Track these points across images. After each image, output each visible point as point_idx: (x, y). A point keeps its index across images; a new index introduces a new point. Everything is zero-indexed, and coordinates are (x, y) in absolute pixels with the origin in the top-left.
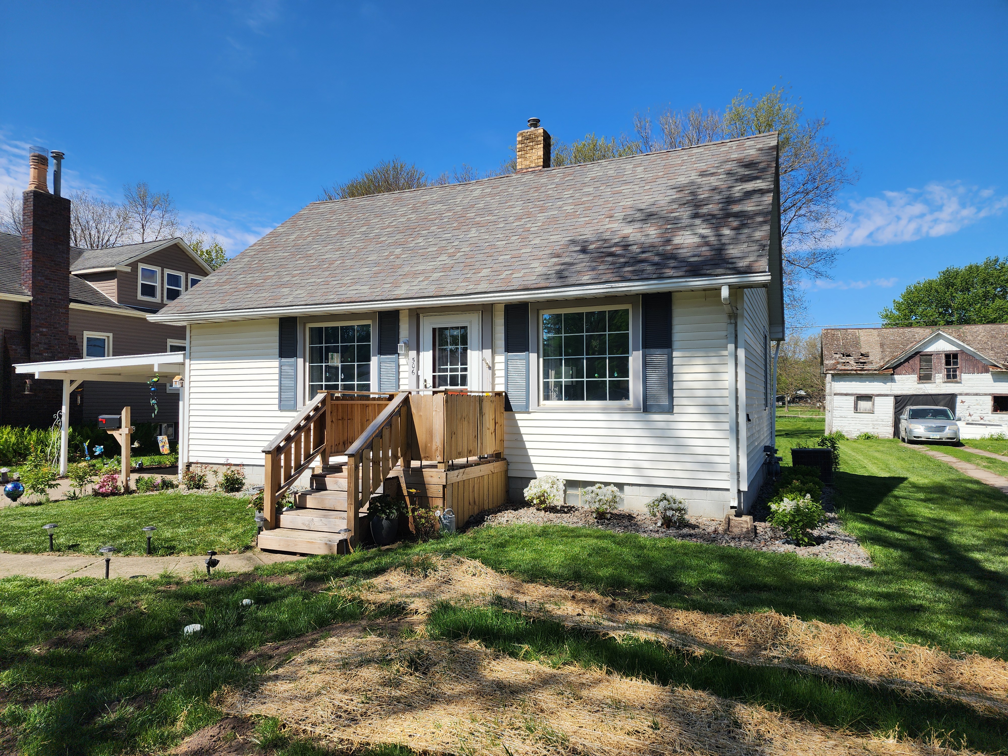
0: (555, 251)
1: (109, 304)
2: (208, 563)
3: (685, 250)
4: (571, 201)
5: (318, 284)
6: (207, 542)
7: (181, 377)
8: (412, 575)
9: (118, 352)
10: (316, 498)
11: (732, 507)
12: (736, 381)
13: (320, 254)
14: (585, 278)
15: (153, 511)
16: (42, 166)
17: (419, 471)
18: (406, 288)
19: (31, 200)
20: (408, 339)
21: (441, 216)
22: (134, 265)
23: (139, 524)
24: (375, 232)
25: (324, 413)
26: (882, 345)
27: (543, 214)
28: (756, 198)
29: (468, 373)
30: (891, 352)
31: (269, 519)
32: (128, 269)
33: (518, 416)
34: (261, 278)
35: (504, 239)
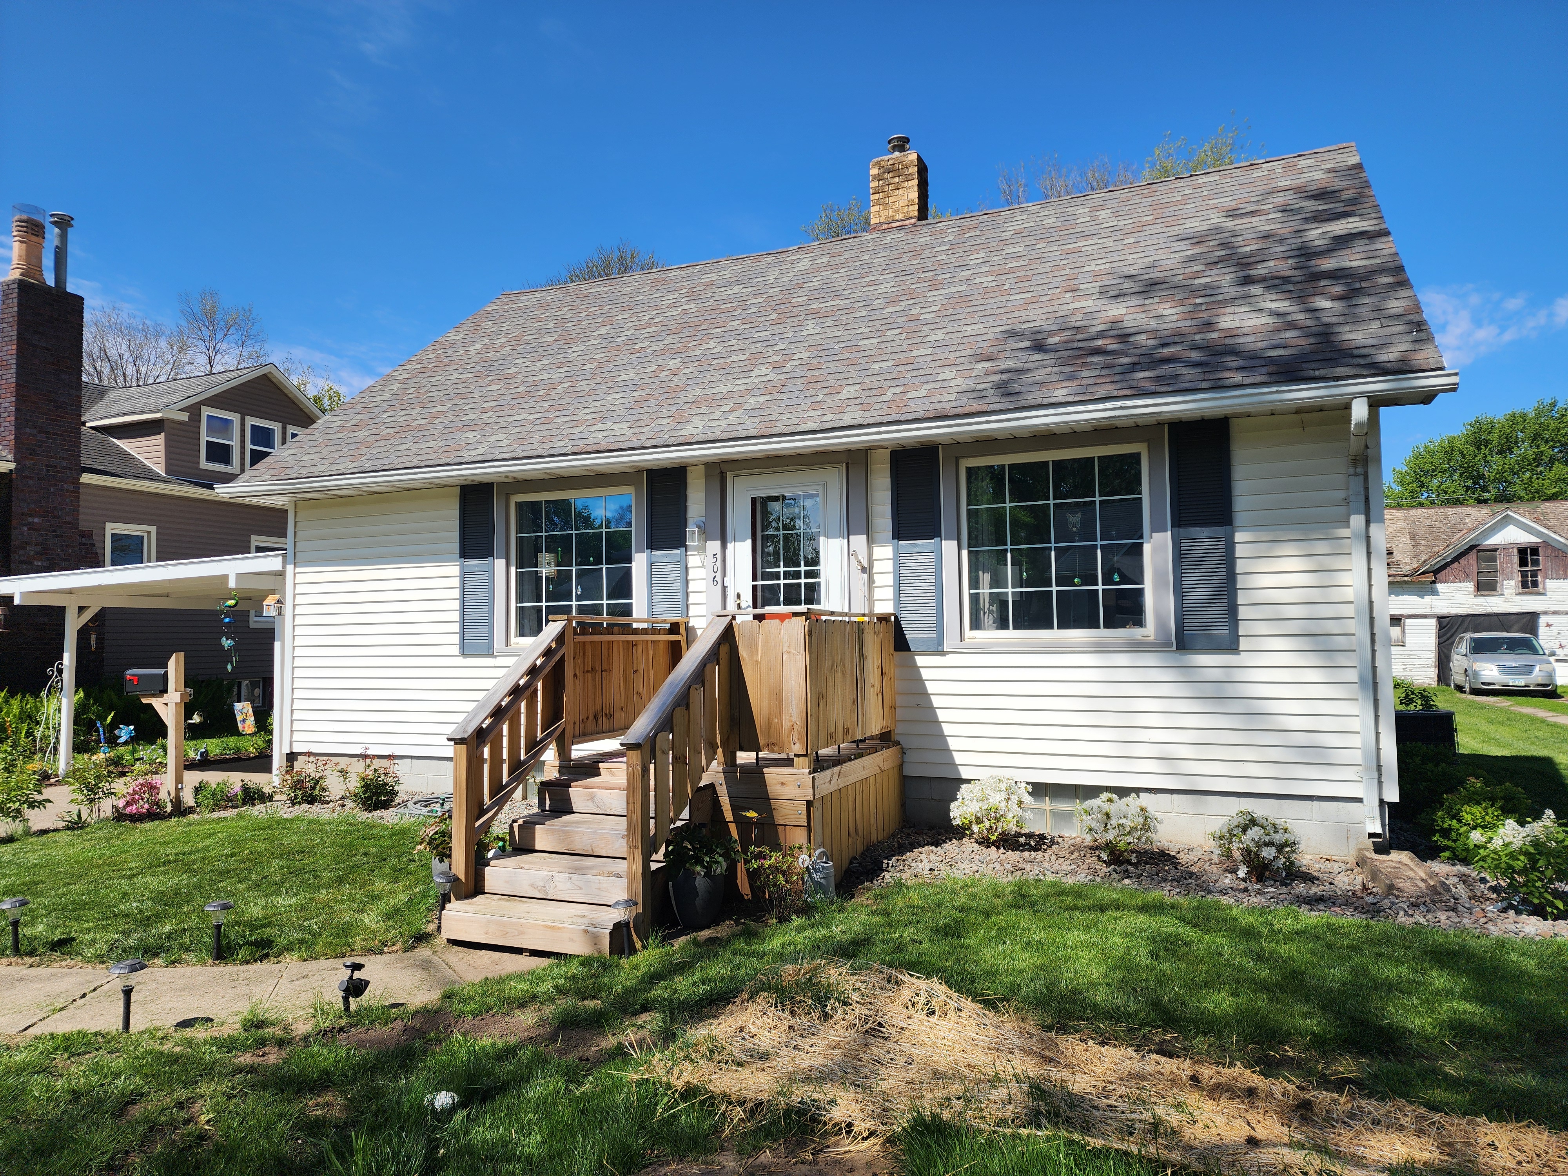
0: (980, 351)
1: (151, 476)
2: (347, 990)
3: (1251, 339)
4: (986, 269)
5: (532, 423)
6: (337, 927)
7: (277, 597)
8: (793, 1013)
9: (165, 554)
10: (554, 830)
11: (1371, 835)
12: (1370, 586)
13: (530, 374)
14: (1060, 394)
15: (227, 856)
16: (34, 238)
17: (755, 772)
18: (702, 424)
19: (15, 295)
20: (704, 519)
21: (743, 303)
22: (194, 410)
23: (199, 887)
24: (624, 334)
25: (562, 658)
26: (1412, 536)
27: (939, 292)
28: (1360, 246)
29: (821, 580)
30: (1428, 546)
31: (462, 877)
32: (184, 417)
33: (920, 660)
34: (423, 416)
35: (873, 334)
